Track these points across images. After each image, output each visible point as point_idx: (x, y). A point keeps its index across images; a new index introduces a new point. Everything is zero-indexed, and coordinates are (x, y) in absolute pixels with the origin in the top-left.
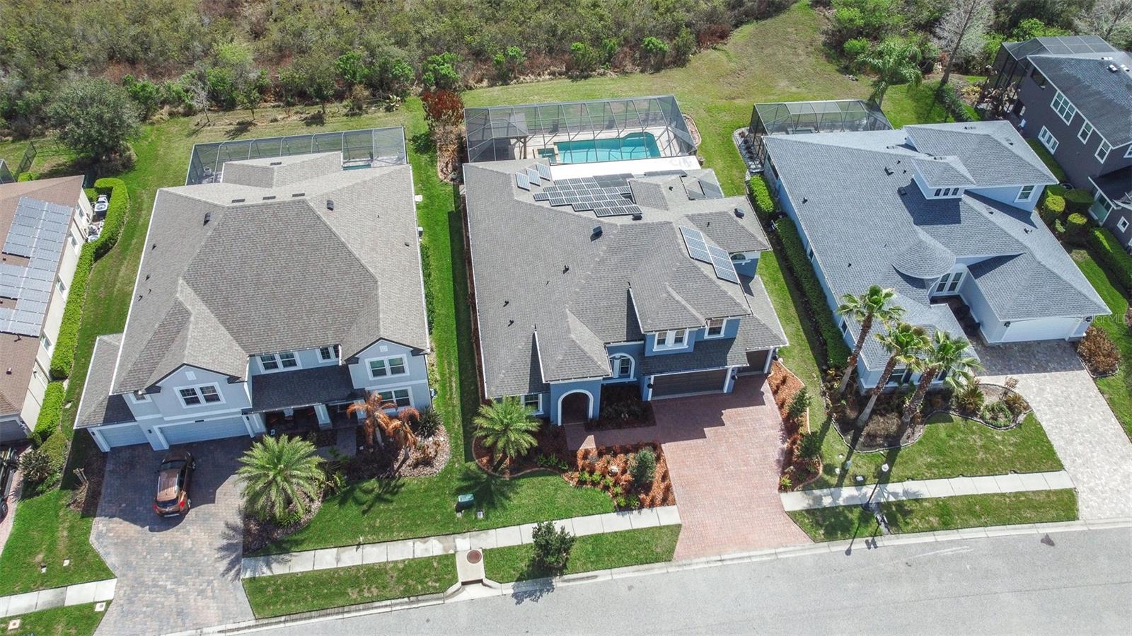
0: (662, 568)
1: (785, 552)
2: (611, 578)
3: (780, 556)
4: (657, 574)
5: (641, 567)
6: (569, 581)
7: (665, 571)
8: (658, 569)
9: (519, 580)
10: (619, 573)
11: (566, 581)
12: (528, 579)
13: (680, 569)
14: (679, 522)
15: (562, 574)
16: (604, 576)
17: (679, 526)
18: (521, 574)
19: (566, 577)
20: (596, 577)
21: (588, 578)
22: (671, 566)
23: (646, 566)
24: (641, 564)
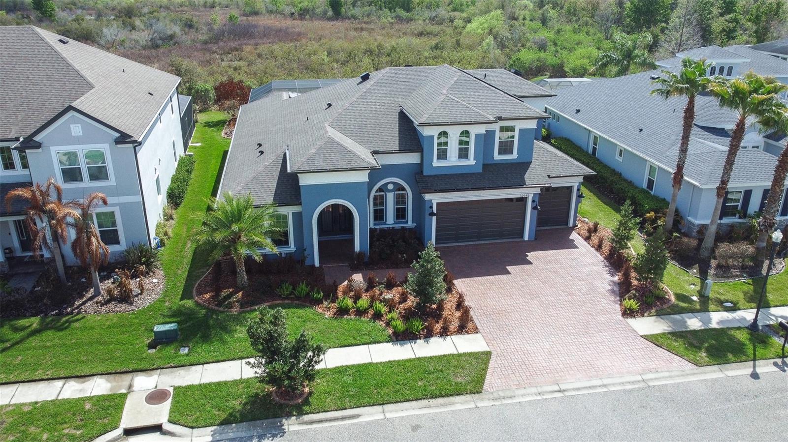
0: (466, 402)
1: (656, 379)
2: (382, 417)
3: (651, 384)
4: (460, 410)
5: (433, 402)
6: (312, 422)
7: (472, 405)
8: (461, 404)
9: (225, 422)
10: (396, 411)
11: (306, 423)
12: (241, 421)
13: (497, 403)
14: (486, 348)
15: (301, 413)
16: (370, 415)
17: (488, 354)
18: (231, 415)
19: (306, 418)
20: (358, 416)
21: (343, 418)
22: (482, 400)
23: (440, 401)
24: (432, 398)
